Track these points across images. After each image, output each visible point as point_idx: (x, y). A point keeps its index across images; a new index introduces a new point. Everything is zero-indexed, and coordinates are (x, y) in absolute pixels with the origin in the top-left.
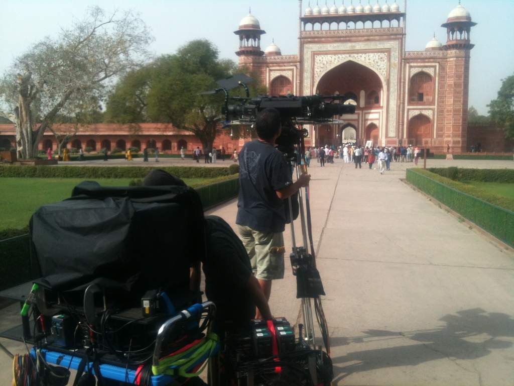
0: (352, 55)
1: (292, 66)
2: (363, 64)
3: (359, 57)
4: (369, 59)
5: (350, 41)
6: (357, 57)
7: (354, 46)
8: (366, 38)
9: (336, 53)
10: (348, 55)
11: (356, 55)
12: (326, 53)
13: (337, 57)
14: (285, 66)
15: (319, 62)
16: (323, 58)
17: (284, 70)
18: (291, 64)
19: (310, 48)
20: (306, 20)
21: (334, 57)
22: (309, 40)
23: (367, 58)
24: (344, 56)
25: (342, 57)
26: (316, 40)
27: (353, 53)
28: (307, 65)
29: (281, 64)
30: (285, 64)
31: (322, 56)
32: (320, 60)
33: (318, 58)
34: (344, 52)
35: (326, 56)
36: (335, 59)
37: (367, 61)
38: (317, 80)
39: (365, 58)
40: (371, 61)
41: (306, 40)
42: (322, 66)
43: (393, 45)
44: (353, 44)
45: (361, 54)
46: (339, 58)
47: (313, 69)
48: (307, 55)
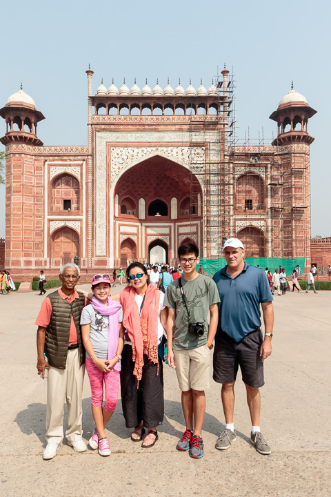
0: (160, 149)
1: (79, 160)
2: (175, 160)
3: (169, 152)
4: (182, 155)
5: (156, 130)
6: (167, 151)
7: (163, 137)
8: (178, 127)
9: (139, 145)
10: (154, 149)
11: (165, 149)
12: (126, 145)
13: (140, 150)
14: (70, 160)
15: (117, 156)
16: (121, 151)
17: (70, 165)
18: (79, 158)
19: (103, 138)
20: (98, 102)
21: (136, 150)
22: (103, 126)
23: (180, 153)
24: (149, 149)
25: (147, 151)
26: (112, 127)
27: (161, 146)
28: (100, 160)
29: (65, 158)
30: (71, 158)
31: (121, 149)
32: (118, 154)
33: (115, 151)
34: (149, 145)
35: (126, 149)
36: (138, 153)
37: (180, 157)
38: (115, 180)
39: (177, 152)
40: (184, 157)
41: (98, 127)
42: (121, 162)
43: (211, 136)
44: (161, 134)
45: (171, 148)
46: (143, 151)
47: (108, 166)
48: (101, 147)
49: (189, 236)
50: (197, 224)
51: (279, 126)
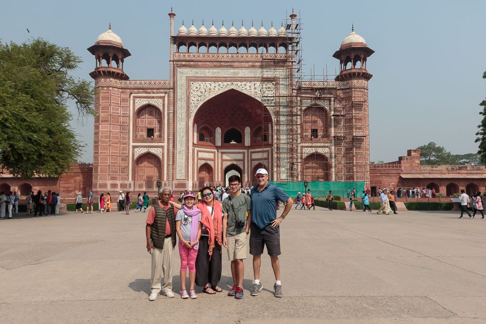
0: (235, 83)
1: (162, 93)
2: (249, 94)
3: (243, 86)
4: (255, 88)
5: (232, 67)
6: (241, 85)
7: (238, 73)
8: (251, 64)
9: (216, 80)
10: (229, 83)
11: (239, 84)
12: (204, 80)
13: (217, 84)
14: (154, 93)
15: (196, 90)
16: (200, 85)
17: (153, 97)
18: (162, 91)
19: (184, 73)
20: (179, 41)
21: (213, 84)
22: (184, 63)
23: (253, 88)
24: (225, 83)
25: (223, 85)
26: (192, 63)
27: (236, 81)
28: (181, 92)
29: (149, 91)
30: (154, 91)
31: (200, 83)
32: (197, 88)
33: (194, 85)
34: (225, 79)
35: (204, 83)
36: (215, 87)
37: (253, 90)
38: (194, 111)
39: (250, 87)
40: (256, 90)
41: (179, 63)
42: (200, 94)
43: (280, 73)
44: (236, 70)
45: (245, 83)
46: (219, 85)
47: (188, 98)
48: (181, 81)
49: (261, 162)
50: (268, 151)
51: (341, 63)
